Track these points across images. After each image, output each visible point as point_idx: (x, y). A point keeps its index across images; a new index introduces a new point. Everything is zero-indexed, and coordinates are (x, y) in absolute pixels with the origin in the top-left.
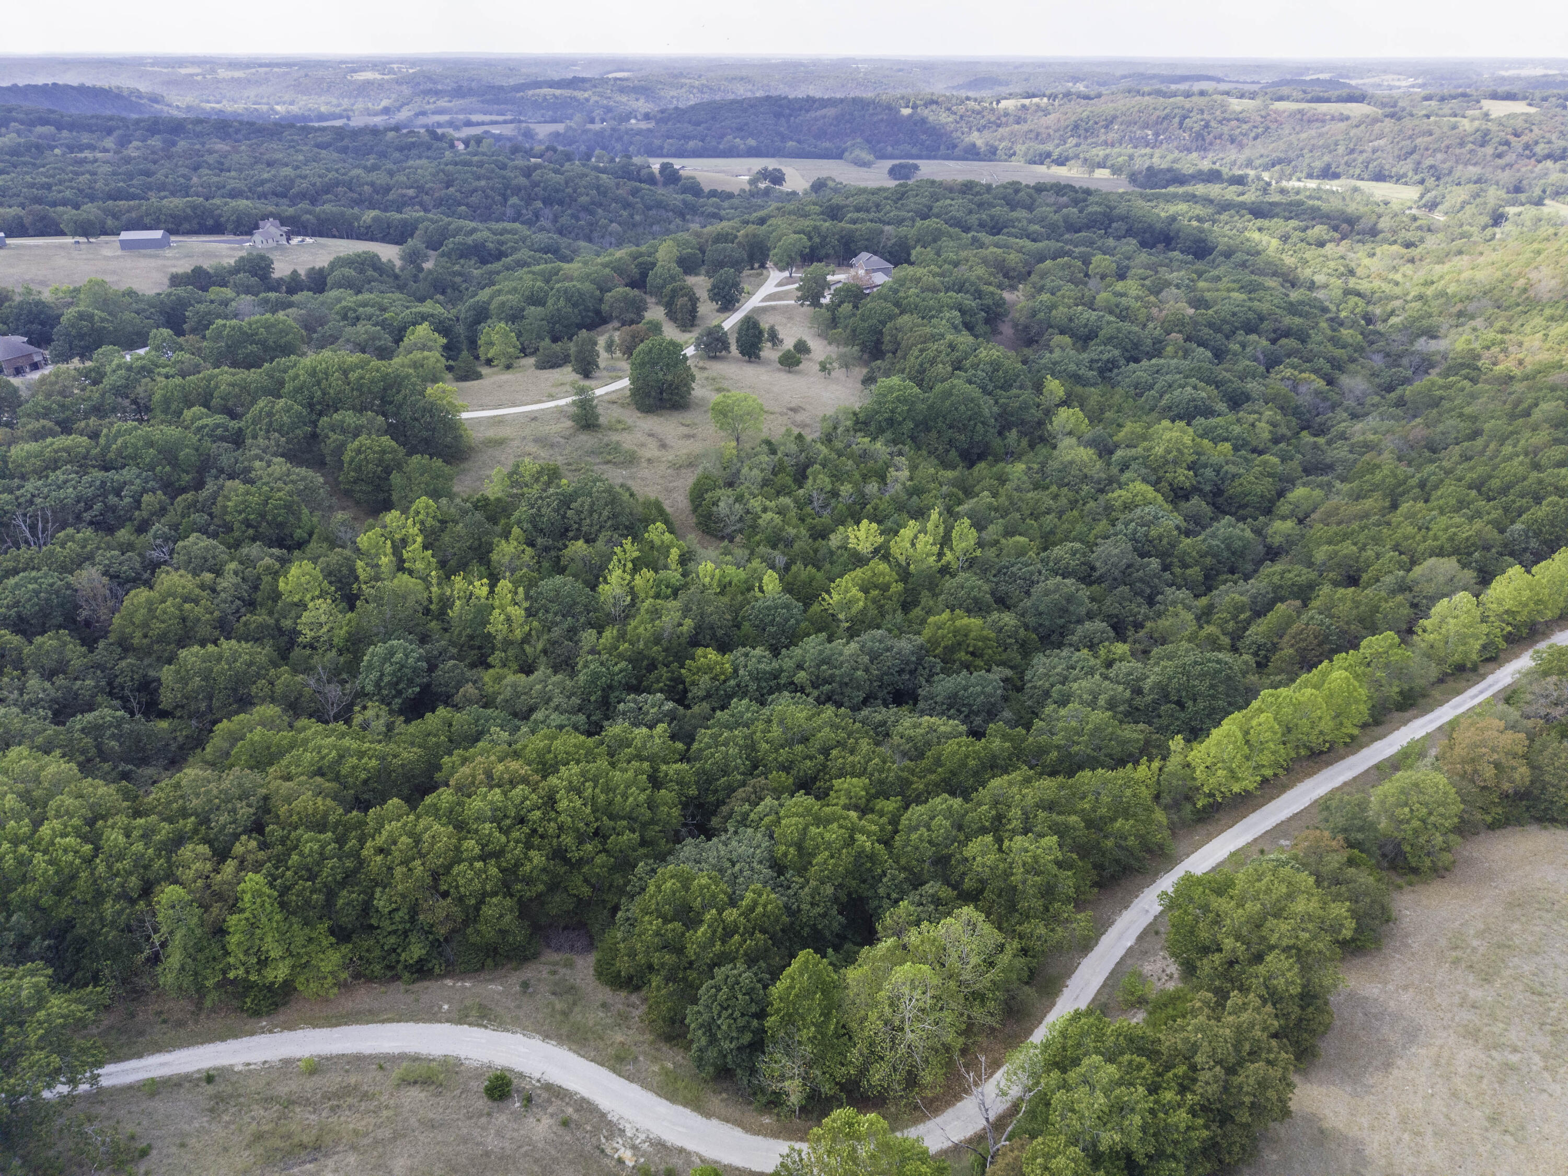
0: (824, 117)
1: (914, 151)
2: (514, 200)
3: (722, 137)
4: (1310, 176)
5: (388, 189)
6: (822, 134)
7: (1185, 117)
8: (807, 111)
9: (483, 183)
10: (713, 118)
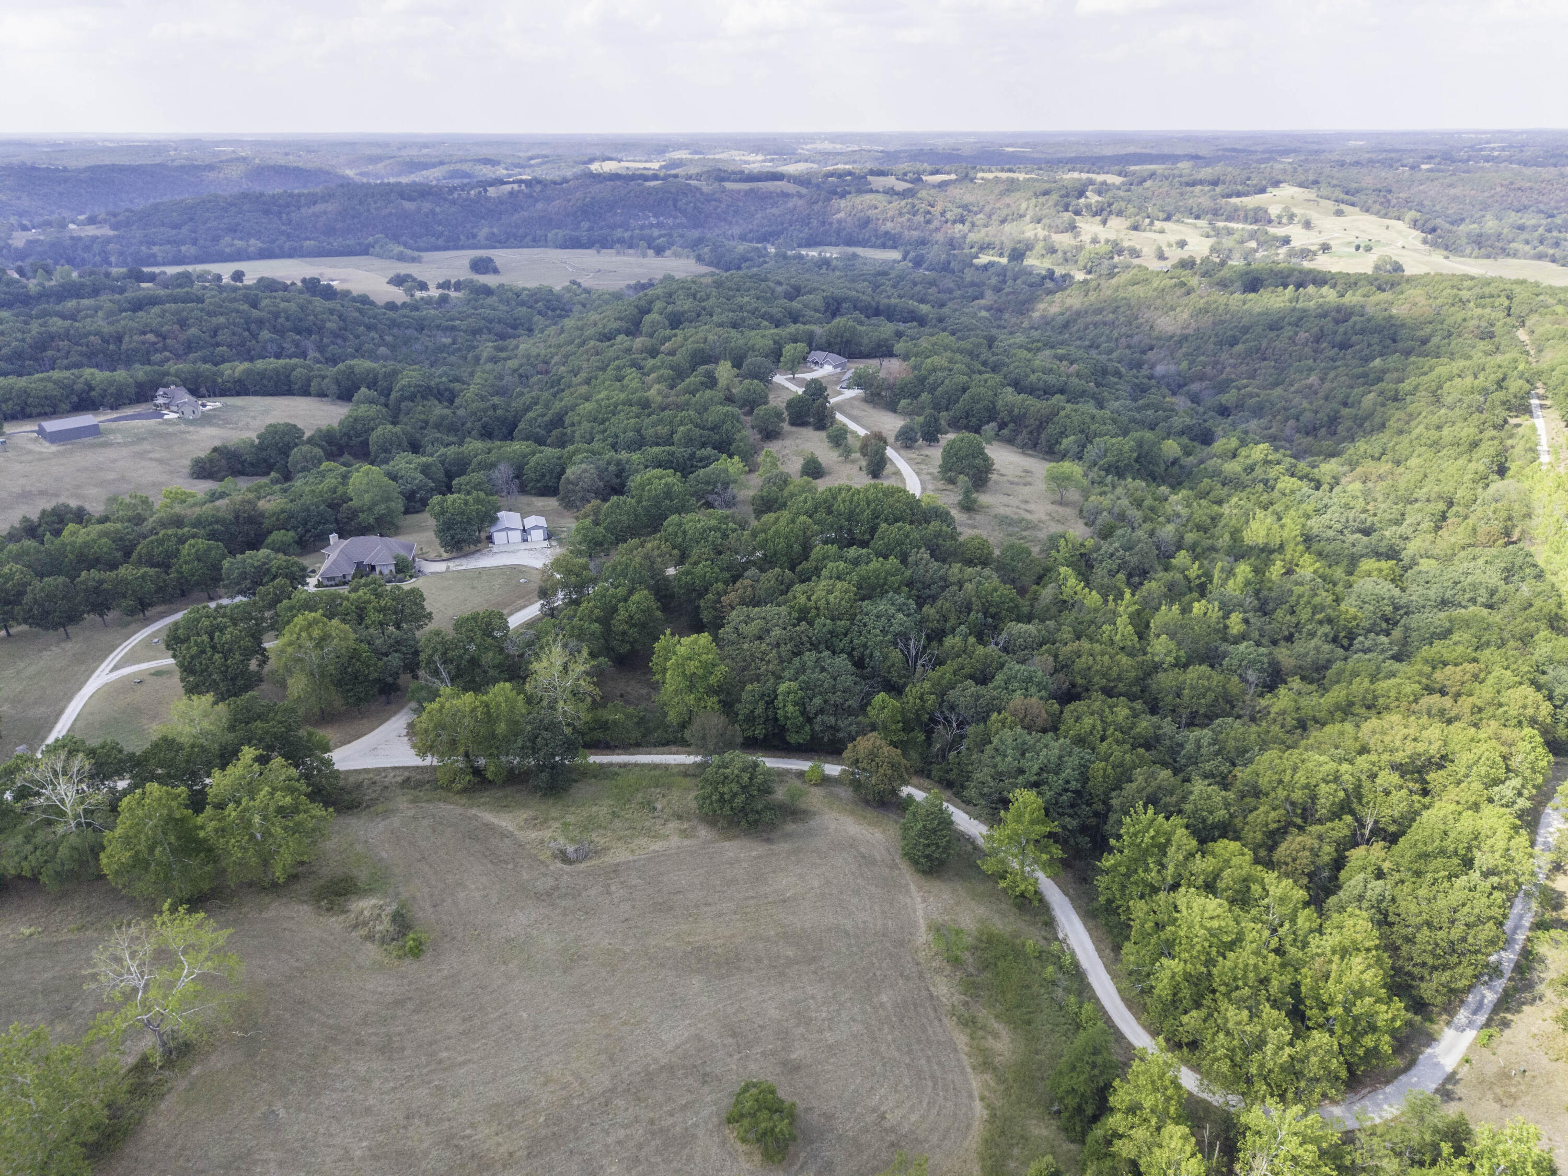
0: (325, 213)
1: (441, 242)
2: (265, 334)
3: (216, 239)
4: (800, 246)
5: (119, 339)
6: (330, 231)
7: (675, 201)
8: (299, 208)
9: (222, 319)
10: (191, 219)
